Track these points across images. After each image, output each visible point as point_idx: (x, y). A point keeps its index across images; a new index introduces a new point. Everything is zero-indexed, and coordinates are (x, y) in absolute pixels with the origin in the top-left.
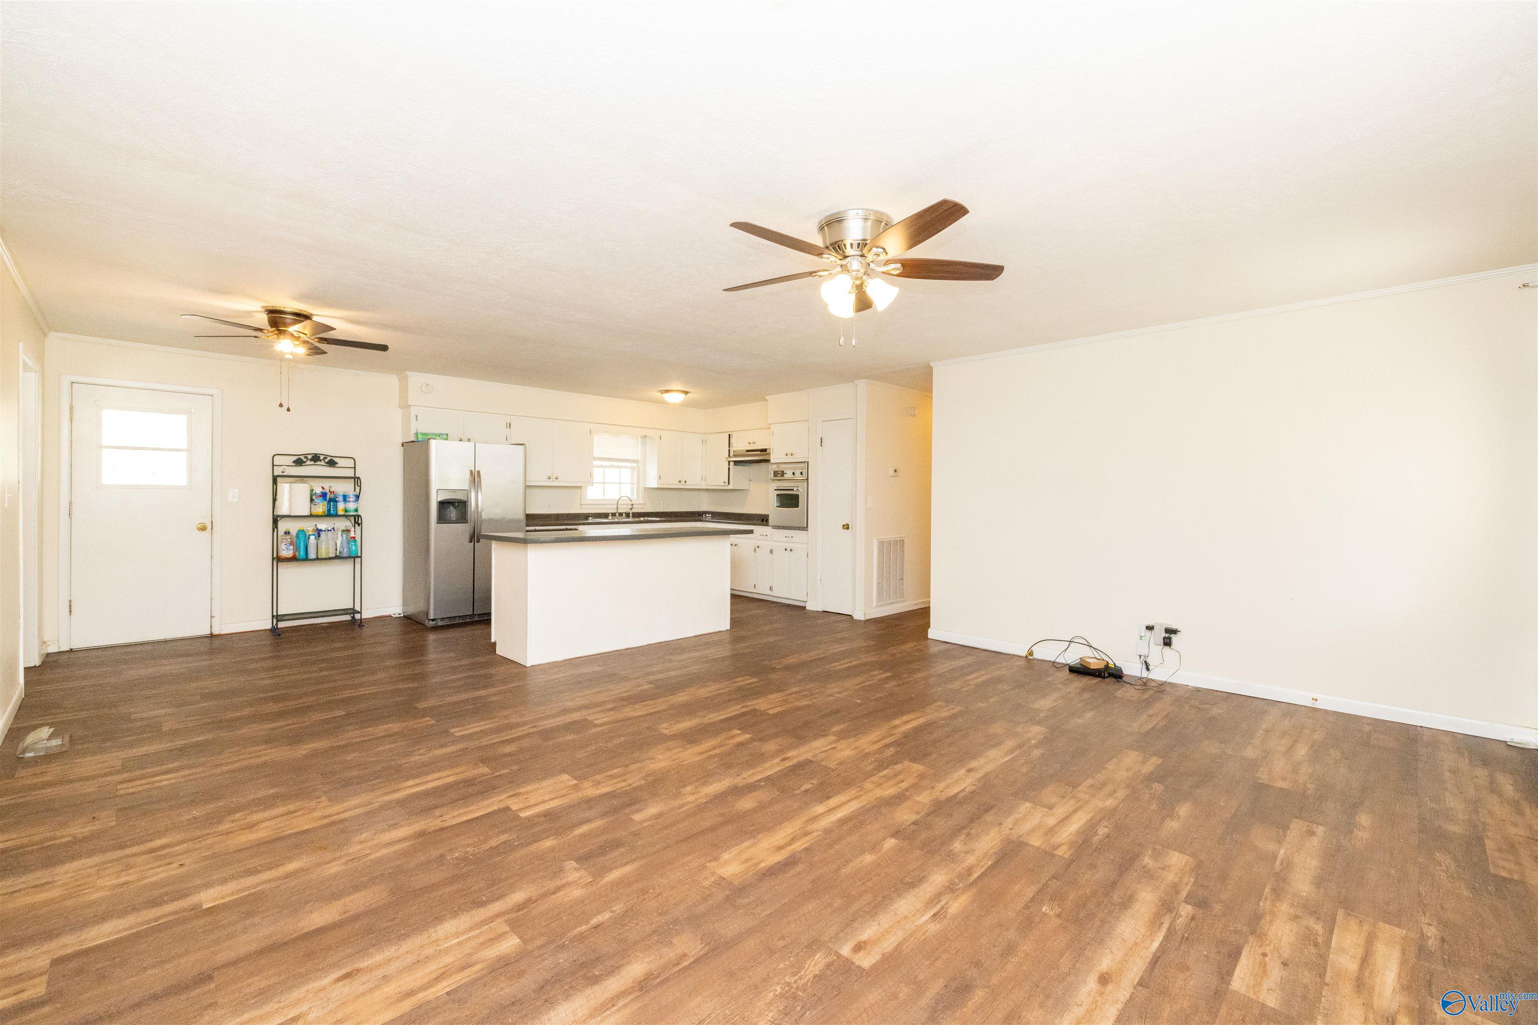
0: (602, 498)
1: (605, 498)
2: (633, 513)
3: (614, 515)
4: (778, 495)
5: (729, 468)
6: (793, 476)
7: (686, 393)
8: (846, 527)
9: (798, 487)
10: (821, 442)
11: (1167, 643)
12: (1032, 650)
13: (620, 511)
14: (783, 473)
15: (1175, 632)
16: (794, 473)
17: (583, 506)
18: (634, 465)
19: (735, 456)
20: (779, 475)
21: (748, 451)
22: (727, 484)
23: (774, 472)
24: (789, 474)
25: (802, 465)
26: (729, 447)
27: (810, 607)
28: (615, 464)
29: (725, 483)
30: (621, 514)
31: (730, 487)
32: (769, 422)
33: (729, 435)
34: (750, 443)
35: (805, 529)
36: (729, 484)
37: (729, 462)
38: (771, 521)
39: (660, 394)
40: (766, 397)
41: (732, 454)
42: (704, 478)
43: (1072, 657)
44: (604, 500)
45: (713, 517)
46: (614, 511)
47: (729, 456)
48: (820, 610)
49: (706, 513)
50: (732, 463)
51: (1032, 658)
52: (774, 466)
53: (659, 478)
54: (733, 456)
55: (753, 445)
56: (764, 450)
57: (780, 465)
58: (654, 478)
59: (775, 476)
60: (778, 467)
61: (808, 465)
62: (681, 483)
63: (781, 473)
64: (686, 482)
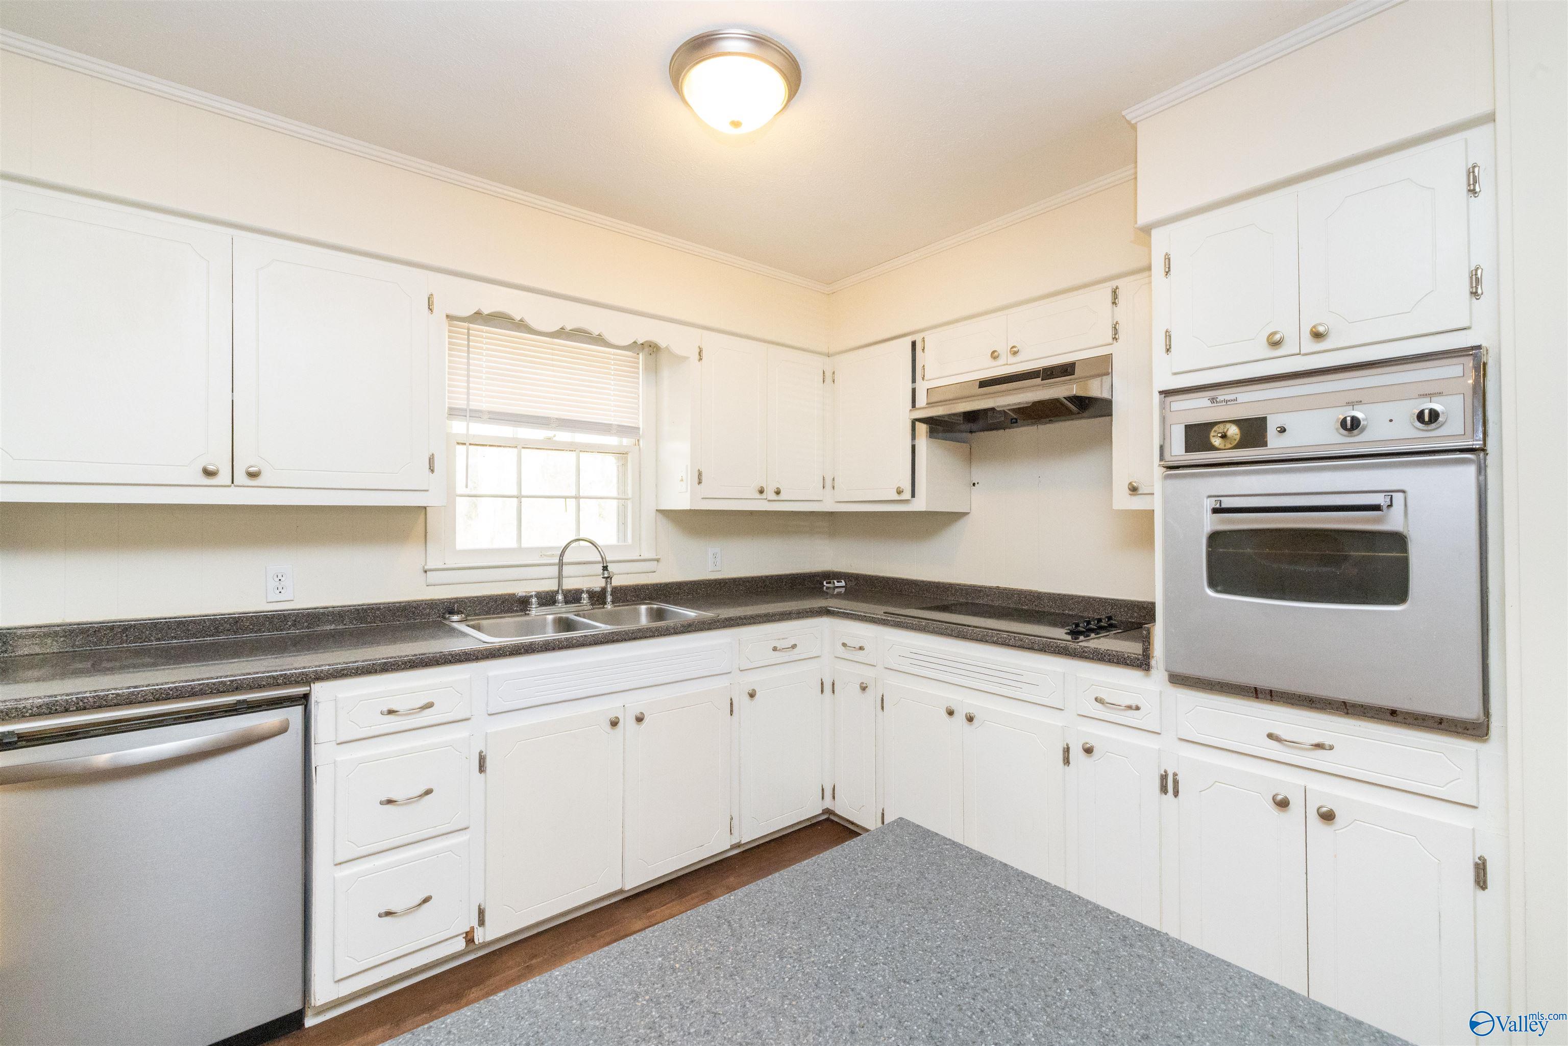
0: (513, 544)
1: (525, 544)
2: (615, 590)
3: (547, 599)
4: (1214, 534)
5: (913, 448)
6: (1345, 437)
9: (1391, 491)
13: (570, 584)
14: (1255, 431)
16: (1354, 424)
17: (432, 577)
18: (626, 441)
19: (932, 406)
20: (1228, 442)
21: (984, 384)
22: (907, 495)
23: (1188, 428)
24: (1307, 428)
25: (1443, 371)
26: (914, 381)
28: (563, 436)
29: (899, 492)
30: (573, 597)
31: (920, 505)
32: (1142, 220)
33: (914, 344)
34: (995, 355)
36: (913, 495)
37: (913, 425)
41: (922, 400)
42: (828, 480)
44: (520, 550)
46: (551, 586)
47: (914, 405)
49: (830, 576)
50: (922, 428)
52: (1179, 404)
53: (696, 480)
54: (927, 404)
55: (1012, 359)
56: (1066, 370)
57: (1222, 395)
58: (682, 480)
59: (1189, 448)
60: (1209, 403)
61: (1481, 369)
62: (764, 496)
63: (1233, 431)
64: (778, 493)
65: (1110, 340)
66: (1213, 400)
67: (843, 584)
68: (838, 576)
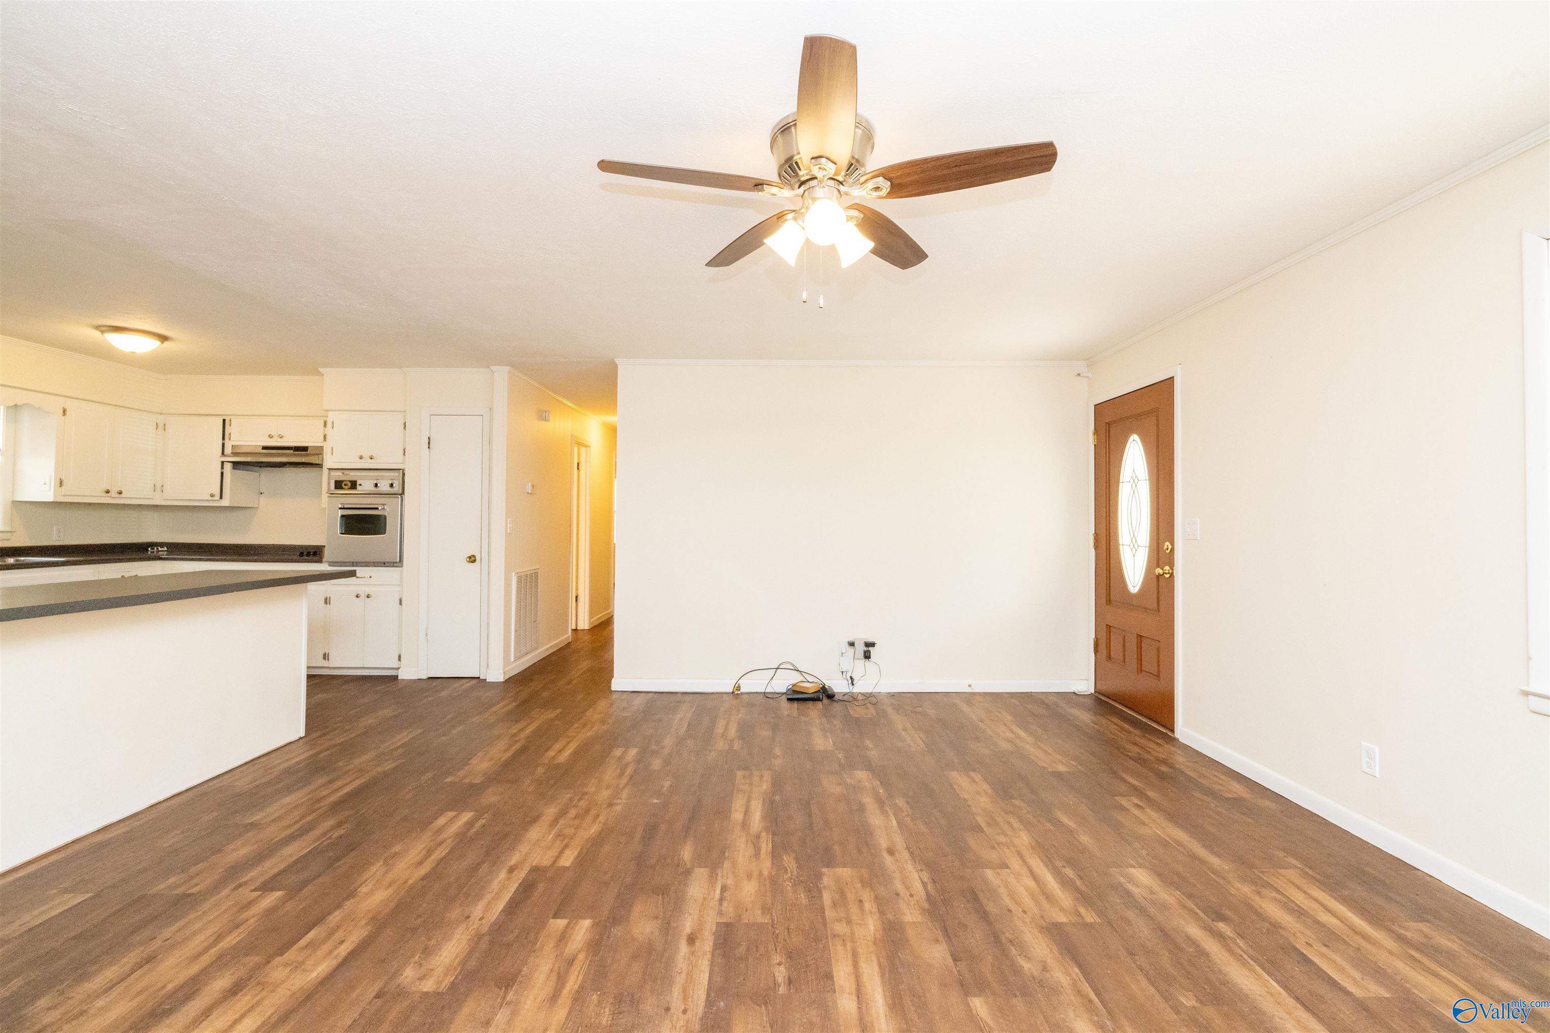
4: (342, 516)
5: (222, 473)
6: (374, 489)
7: (163, 338)
8: (472, 559)
9: (383, 505)
10: (429, 443)
11: (867, 656)
12: (739, 684)
14: (354, 485)
15: (872, 645)
16: (376, 485)
19: (235, 454)
20: (346, 487)
21: (264, 448)
22: (217, 497)
23: (336, 482)
24: (366, 485)
25: (396, 474)
26: (223, 440)
27: (405, 674)
29: (212, 495)
31: (225, 502)
32: (325, 407)
33: (224, 420)
34: (271, 436)
35: (398, 563)
36: (221, 498)
37: (223, 462)
38: (327, 554)
39: (97, 333)
40: (321, 370)
41: (228, 450)
42: (158, 487)
43: (782, 683)
45: (170, 552)
47: (223, 452)
48: (425, 677)
49: (152, 545)
50: (228, 467)
51: (739, 692)
52: (333, 473)
53: (59, 485)
54: (232, 453)
55: (279, 440)
56: (305, 449)
57: (346, 472)
58: (45, 484)
59: (336, 488)
60: (341, 474)
61: (404, 474)
62: (109, 494)
63: (349, 484)
64: (120, 493)
65: (323, 441)
66: (343, 473)
67: (165, 549)
68: (162, 545)
